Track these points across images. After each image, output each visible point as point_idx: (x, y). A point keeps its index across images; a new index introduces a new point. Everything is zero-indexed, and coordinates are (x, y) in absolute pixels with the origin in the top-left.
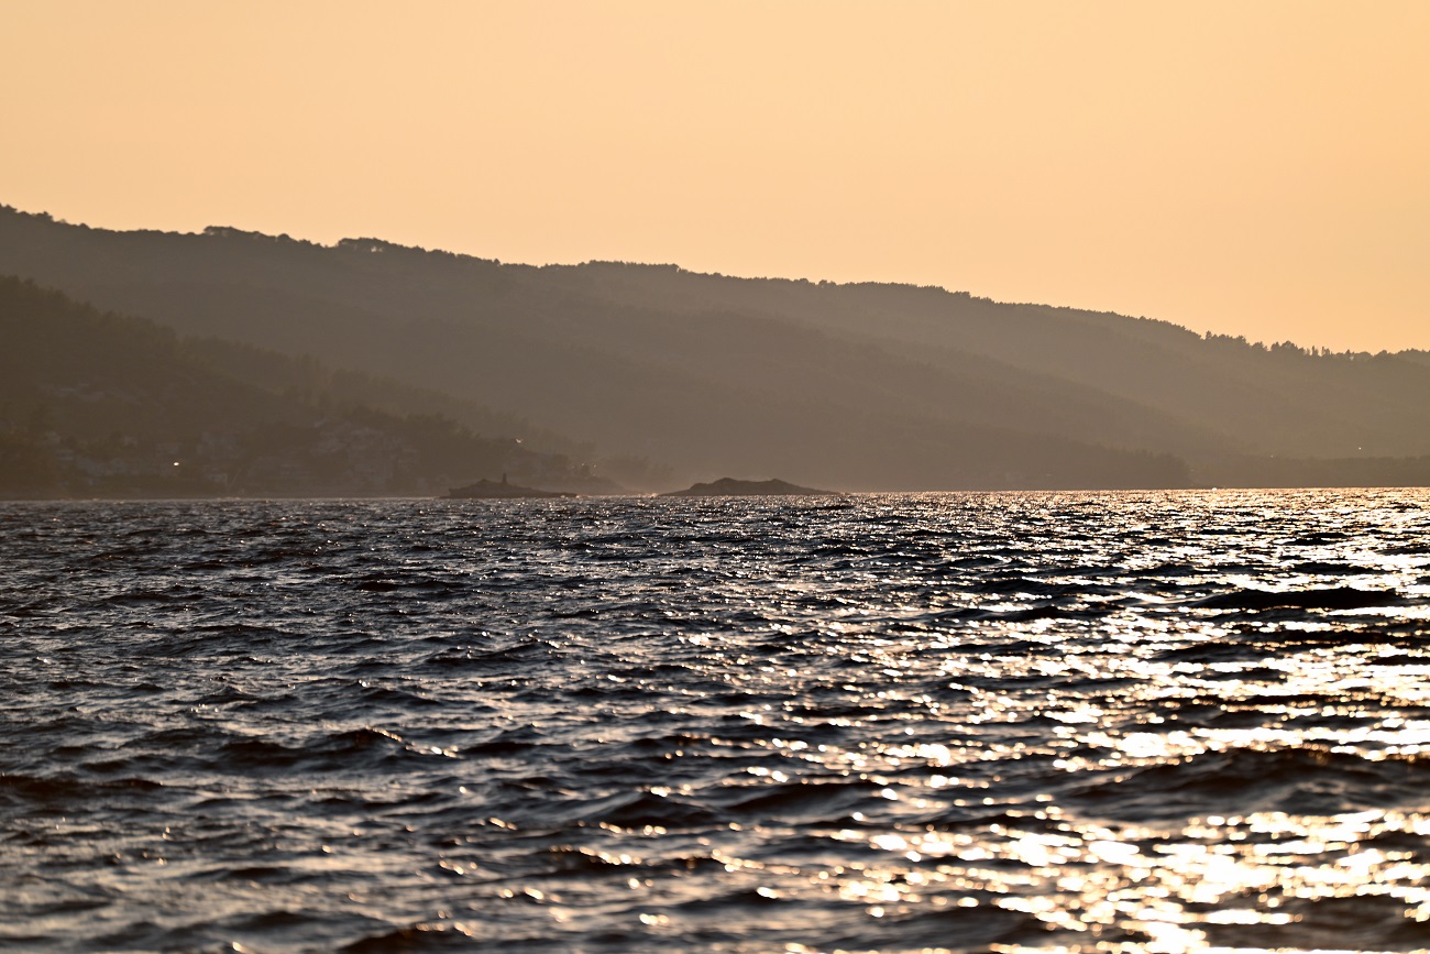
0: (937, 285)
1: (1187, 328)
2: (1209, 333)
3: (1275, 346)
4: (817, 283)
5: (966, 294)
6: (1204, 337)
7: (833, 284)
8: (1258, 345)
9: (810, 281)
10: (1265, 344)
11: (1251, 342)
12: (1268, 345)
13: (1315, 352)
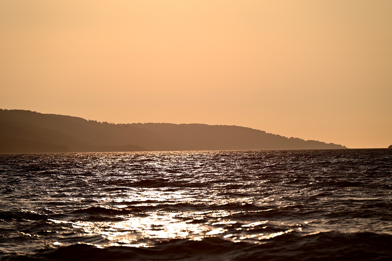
0: (29, 110)
1: (84, 119)
2: (89, 120)
3: (103, 122)
4: (4, 110)
5: (36, 112)
6: (88, 121)
7: (7, 110)
8: (100, 122)
9: (3, 109)
10: (101, 122)
11: (98, 121)
12: (102, 122)
13: (111, 124)
